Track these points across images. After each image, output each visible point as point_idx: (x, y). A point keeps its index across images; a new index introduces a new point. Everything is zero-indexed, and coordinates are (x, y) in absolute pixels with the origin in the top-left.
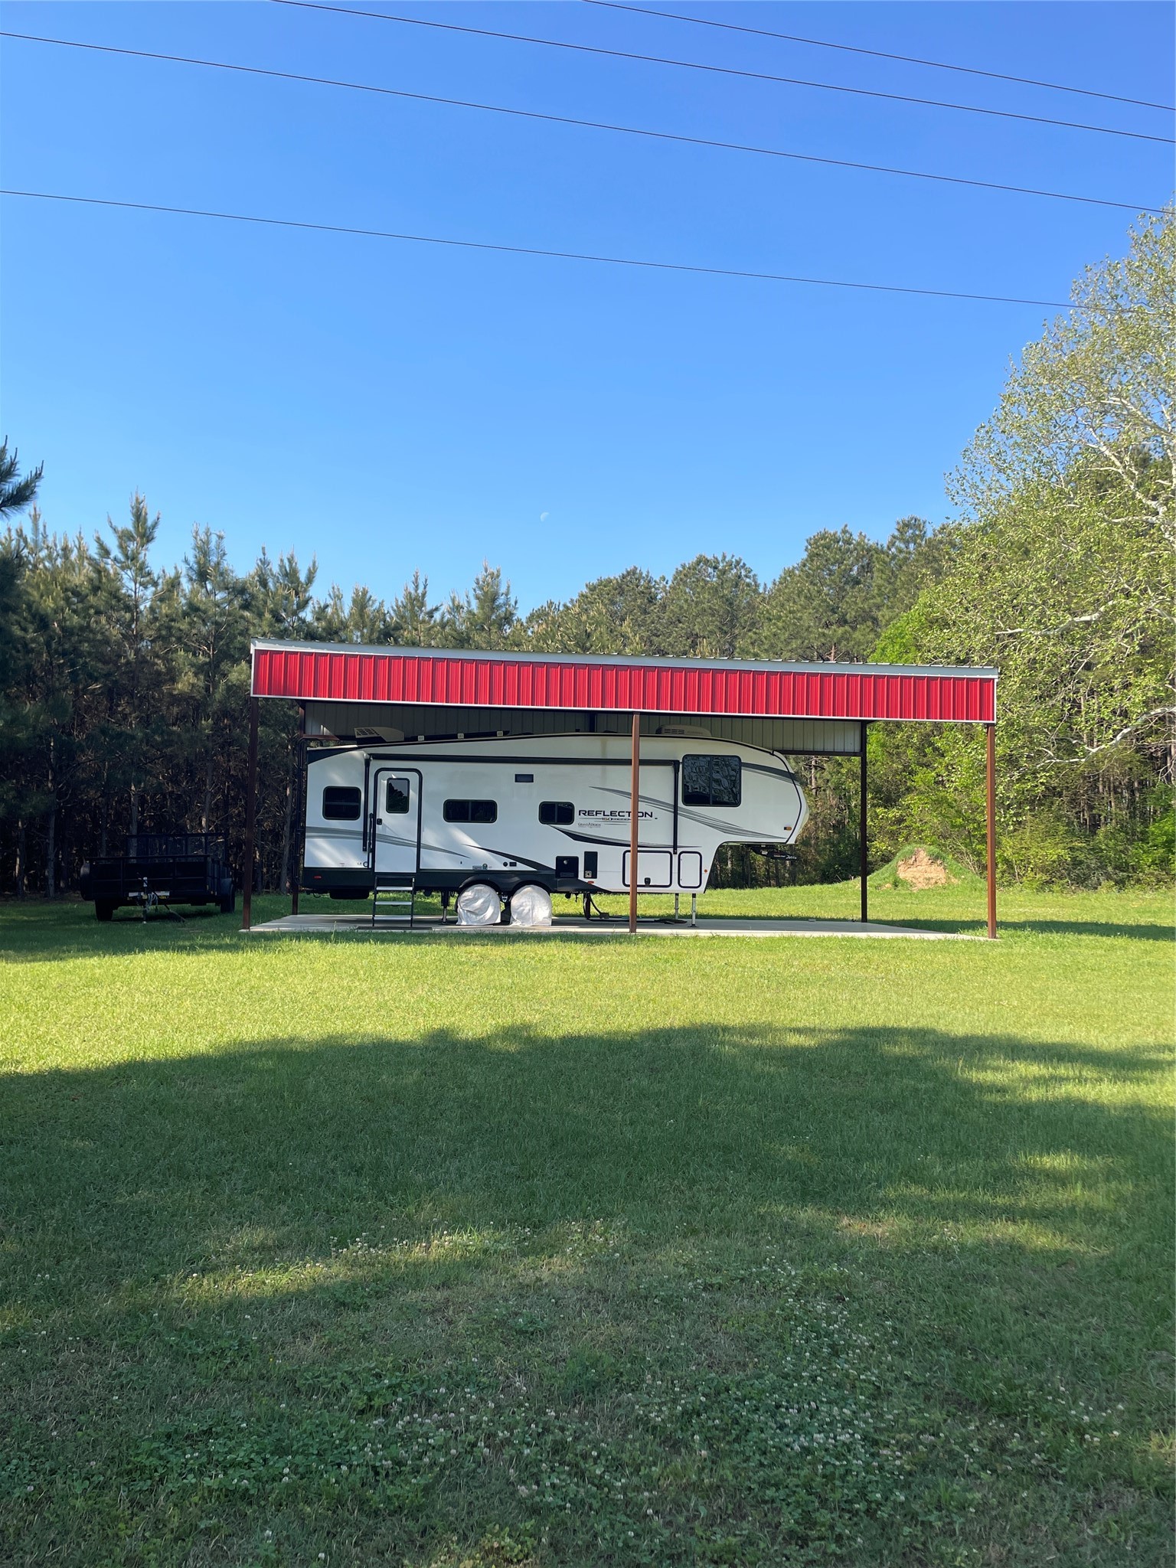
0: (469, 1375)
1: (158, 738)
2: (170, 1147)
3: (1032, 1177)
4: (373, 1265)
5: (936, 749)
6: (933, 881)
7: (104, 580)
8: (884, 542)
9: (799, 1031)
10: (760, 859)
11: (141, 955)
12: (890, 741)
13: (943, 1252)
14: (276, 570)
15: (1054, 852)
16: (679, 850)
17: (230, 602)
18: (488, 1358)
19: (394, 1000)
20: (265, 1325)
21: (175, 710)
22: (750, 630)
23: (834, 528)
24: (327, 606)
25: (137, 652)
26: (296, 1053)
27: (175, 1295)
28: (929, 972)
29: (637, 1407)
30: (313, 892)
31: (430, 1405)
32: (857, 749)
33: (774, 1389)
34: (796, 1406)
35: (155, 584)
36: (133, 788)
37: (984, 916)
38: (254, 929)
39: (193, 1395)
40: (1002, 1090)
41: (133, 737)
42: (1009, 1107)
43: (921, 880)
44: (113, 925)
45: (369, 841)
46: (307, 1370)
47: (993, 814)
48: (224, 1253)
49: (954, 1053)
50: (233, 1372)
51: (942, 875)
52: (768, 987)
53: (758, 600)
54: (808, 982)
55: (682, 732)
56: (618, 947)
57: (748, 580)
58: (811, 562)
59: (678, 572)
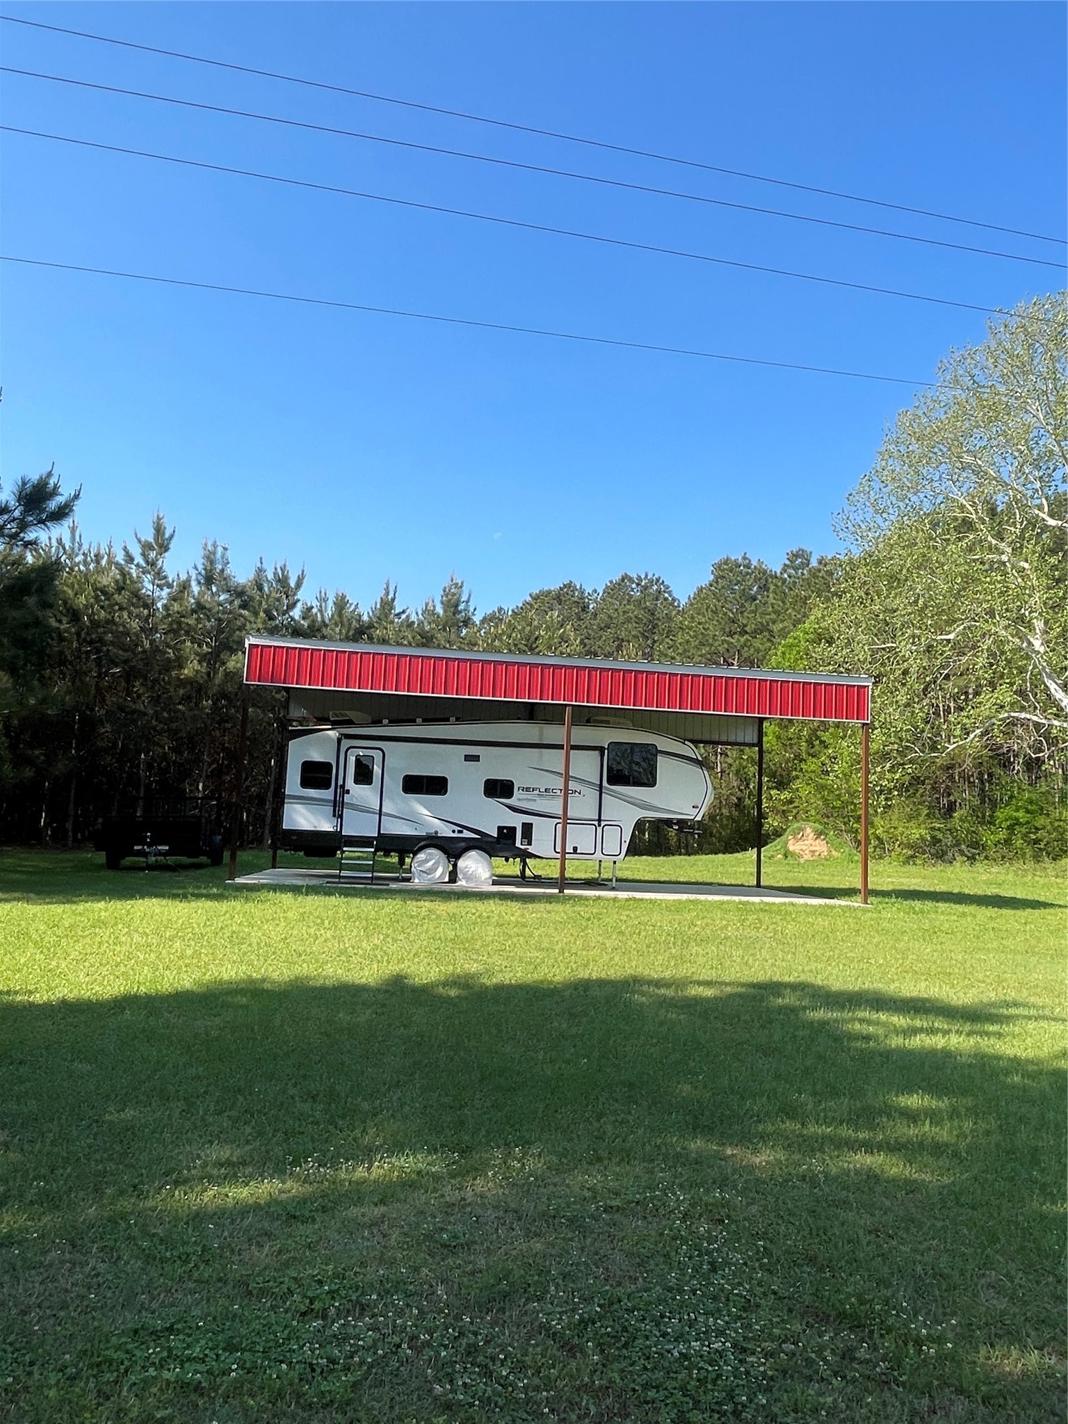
0: (398, 1283)
1: (165, 714)
2: (156, 1071)
3: (889, 1116)
4: (322, 1182)
5: (822, 742)
6: (817, 854)
7: (128, 582)
8: (777, 569)
9: (700, 983)
10: (672, 832)
11: (141, 901)
12: (783, 734)
13: (810, 1179)
14: (270, 576)
15: (917, 832)
16: (603, 824)
17: (231, 603)
18: (416, 1269)
19: (353, 948)
20: (226, 1233)
21: (182, 692)
22: (667, 637)
23: (737, 556)
24: (312, 607)
25: (152, 642)
26: (267, 991)
27: (150, 1203)
28: (810, 933)
29: (541, 1315)
30: (290, 850)
31: (363, 1309)
32: (755, 741)
33: (660, 1301)
34: (678, 1316)
35: (170, 586)
36: (143, 756)
37: (858, 885)
38: (238, 880)
39: (159, 1294)
40: (867, 1038)
41: (145, 714)
42: (872, 1053)
43: (807, 852)
44: (119, 874)
45: (338, 808)
46: (258, 1275)
47: (867, 799)
48: (195, 1168)
49: (828, 1004)
50: (196, 1275)
51: (825, 849)
52: (674, 944)
53: (674, 613)
54: (707, 940)
55: (608, 722)
56: (548, 905)
57: (666, 595)
58: (717, 582)
59: (607, 587)
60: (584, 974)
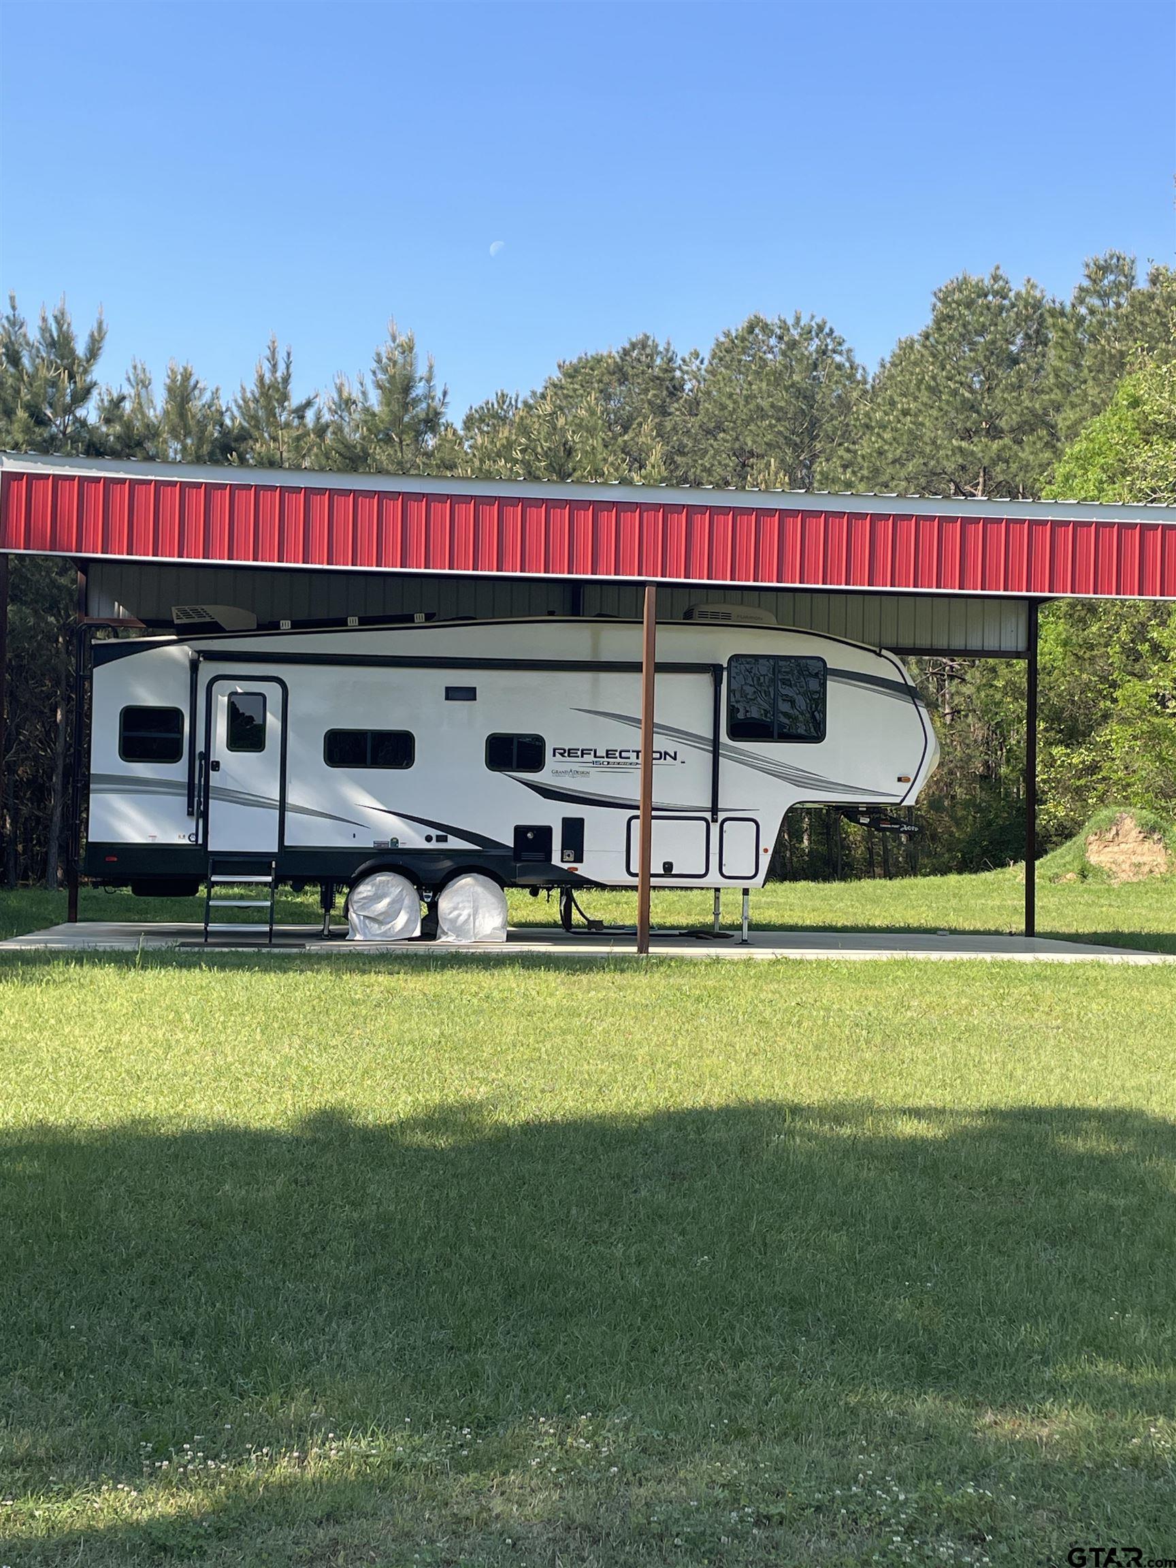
4: (213, 1487)
6: (1146, 868)
8: (1065, 298)
9: (917, 1113)
10: (857, 831)
12: (1077, 636)
13: (1147, 1464)
14: (34, 335)
16: (721, 816)
19: (243, 1063)
22: (840, 445)
23: (981, 275)
24: (122, 398)
28: (1136, 1017)
30: (104, 884)
32: (1022, 645)
43: (1125, 866)
45: (198, 798)
51: (1161, 859)
52: (867, 1042)
53: (855, 395)
54: (933, 1034)
55: (727, 616)
56: (618, 976)
57: (838, 358)
58: (940, 329)
59: (719, 345)
60: (693, 1099)
